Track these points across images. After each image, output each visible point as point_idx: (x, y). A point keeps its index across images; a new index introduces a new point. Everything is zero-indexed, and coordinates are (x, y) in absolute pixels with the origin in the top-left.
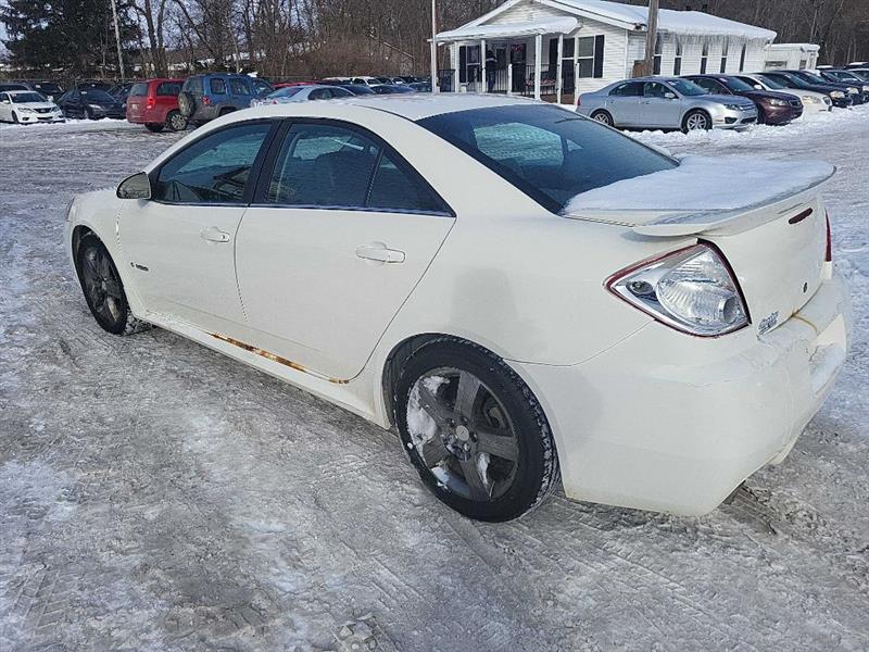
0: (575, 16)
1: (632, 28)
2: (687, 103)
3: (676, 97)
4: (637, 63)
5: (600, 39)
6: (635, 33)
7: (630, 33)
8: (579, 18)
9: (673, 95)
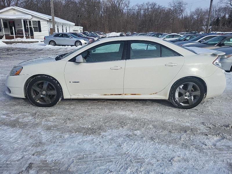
0: (30, 15)
1: (48, 20)
2: (75, 39)
3: (72, 38)
4: (51, 29)
5: (39, 22)
6: (49, 21)
7: (48, 21)
8: (32, 15)
9: (71, 37)
